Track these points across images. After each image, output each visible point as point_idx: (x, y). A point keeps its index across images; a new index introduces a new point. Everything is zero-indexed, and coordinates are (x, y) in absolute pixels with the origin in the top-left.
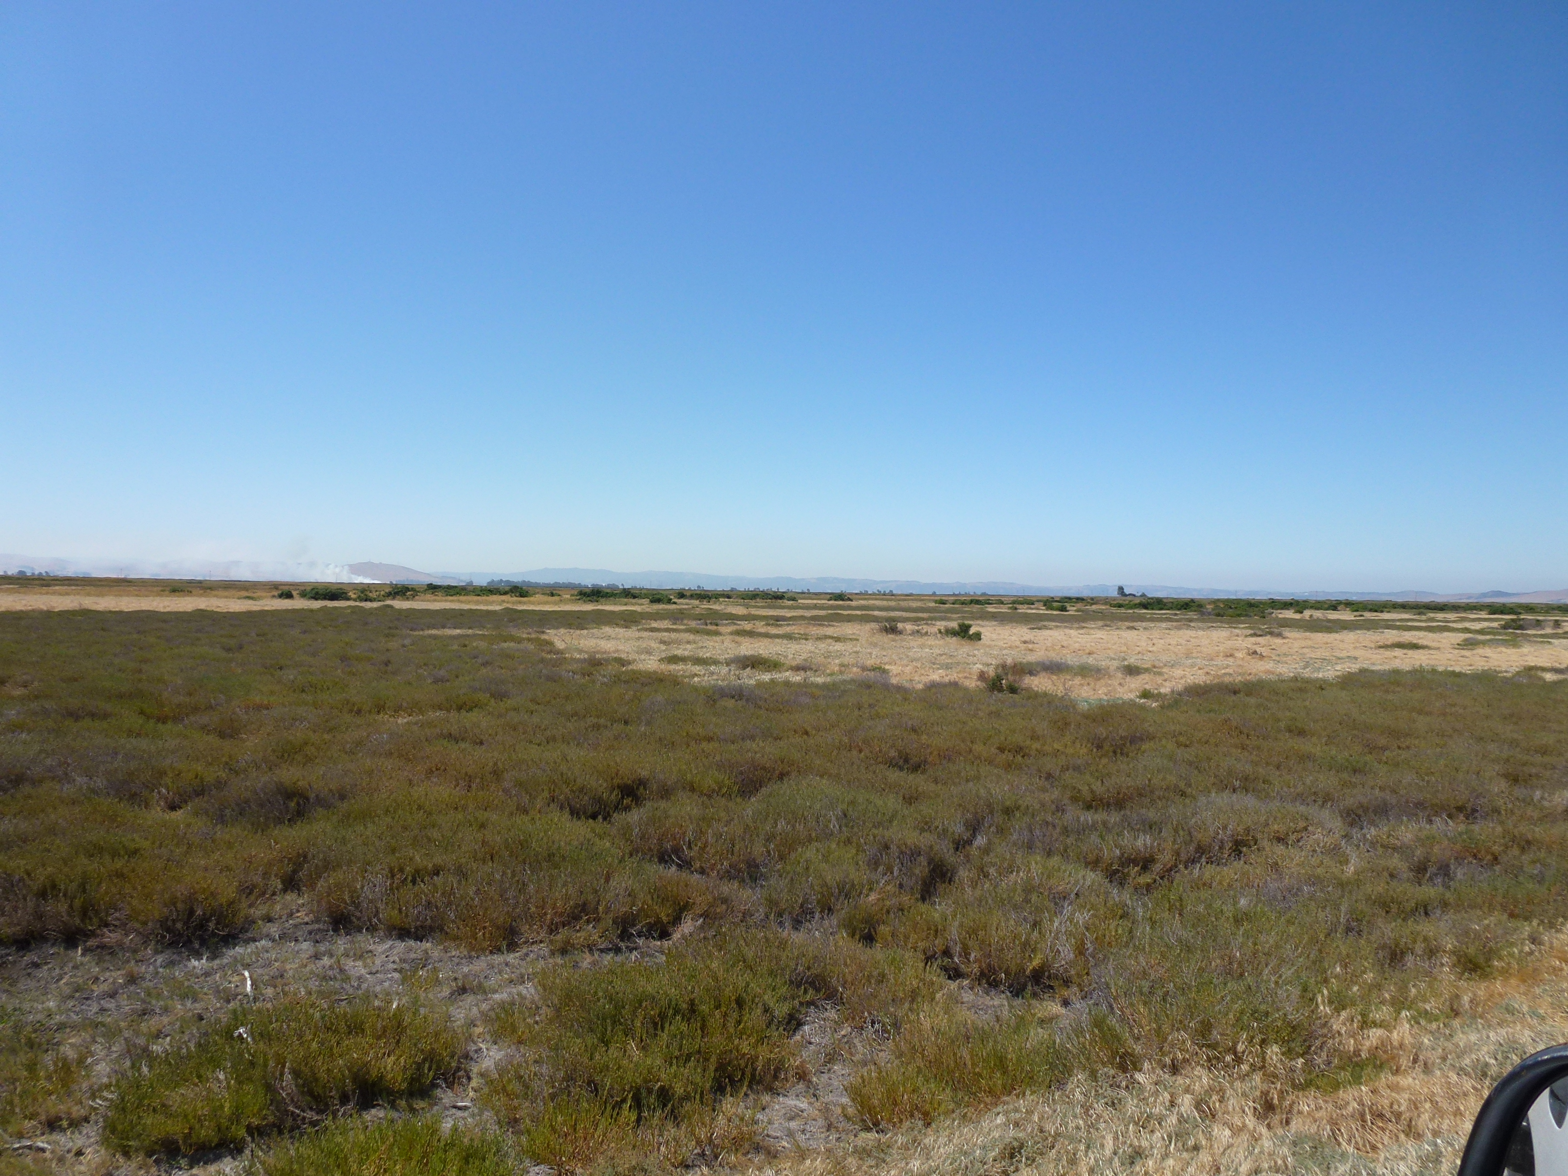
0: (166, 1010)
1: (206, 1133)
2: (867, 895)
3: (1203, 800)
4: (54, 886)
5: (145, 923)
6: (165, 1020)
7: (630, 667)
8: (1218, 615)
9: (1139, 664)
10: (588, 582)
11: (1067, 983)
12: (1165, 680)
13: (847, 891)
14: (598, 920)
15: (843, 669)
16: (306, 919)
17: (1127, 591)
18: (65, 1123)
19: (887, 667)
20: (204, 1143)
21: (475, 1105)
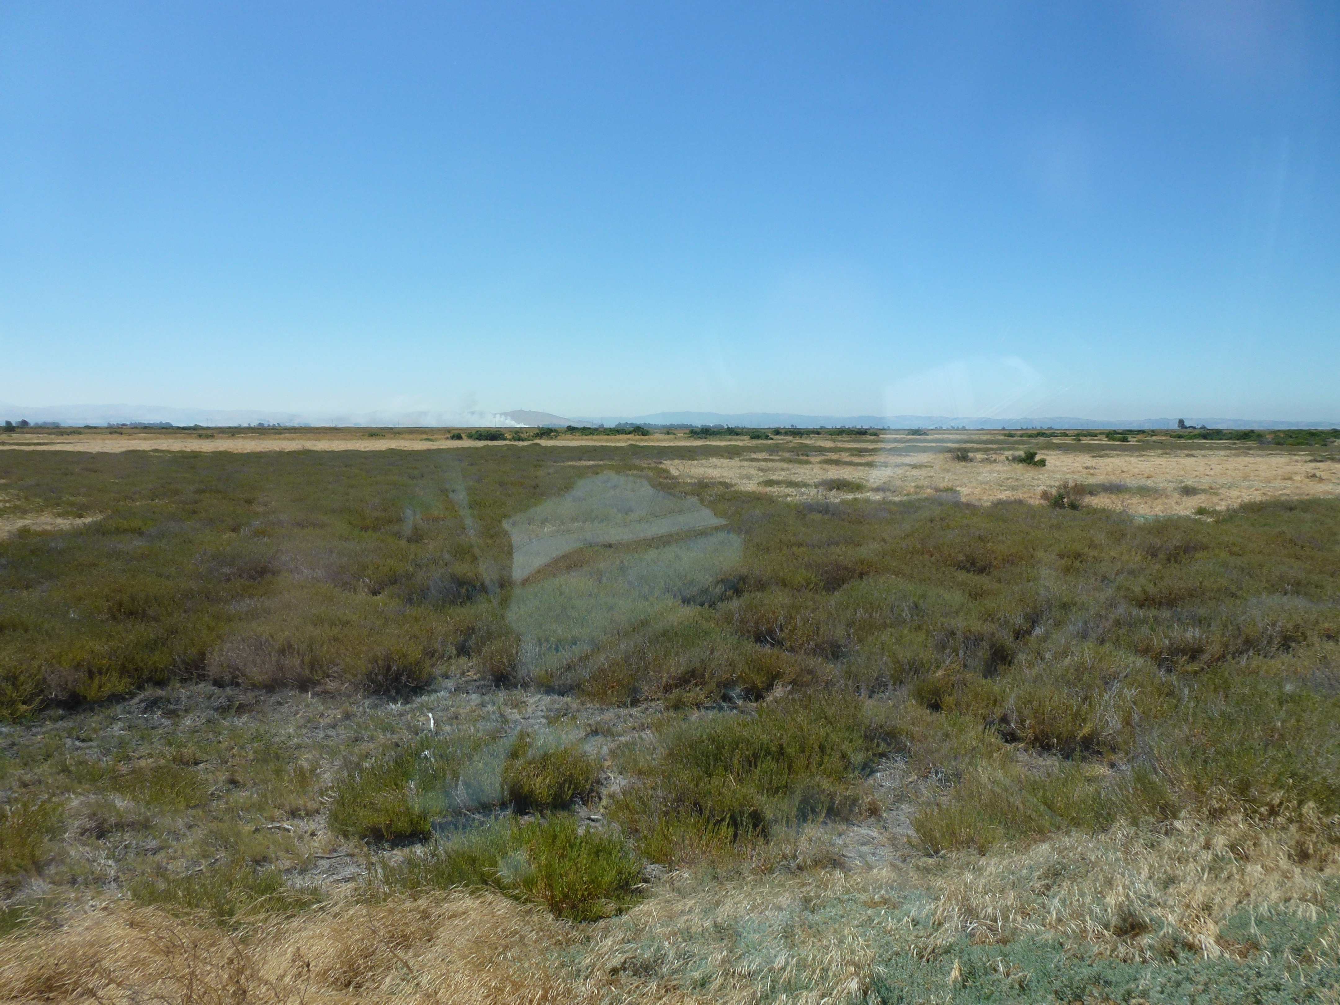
0: (372, 738)
1: (402, 824)
2: (935, 672)
3: (1254, 600)
4: (290, 646)
5: (355, 676)
6: (372, 746)
7: (733, 489)
8: (1278, 444)
9: (1196, 485)
10: (698, 423)
11: (1114, 749)
12: (1222, 500)
13: (916, 668)
14: (704, 684)
15: (918, 490)
16: (475, 677)
17: (1187, 424)
18: (303, 813)
19: (958, 489)
20: (401, 832)
21: (604, 818)
